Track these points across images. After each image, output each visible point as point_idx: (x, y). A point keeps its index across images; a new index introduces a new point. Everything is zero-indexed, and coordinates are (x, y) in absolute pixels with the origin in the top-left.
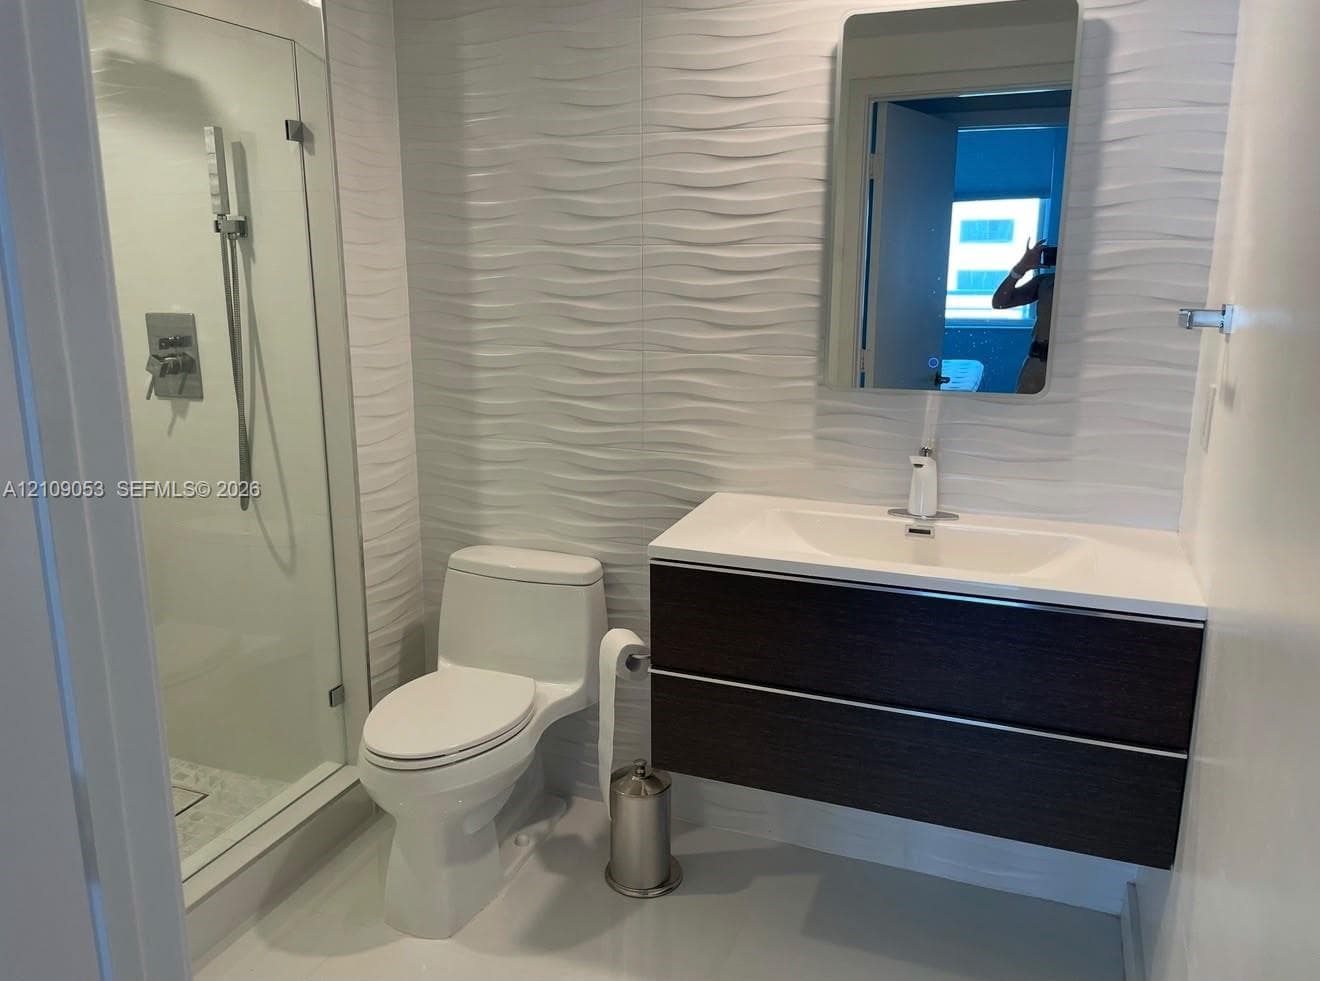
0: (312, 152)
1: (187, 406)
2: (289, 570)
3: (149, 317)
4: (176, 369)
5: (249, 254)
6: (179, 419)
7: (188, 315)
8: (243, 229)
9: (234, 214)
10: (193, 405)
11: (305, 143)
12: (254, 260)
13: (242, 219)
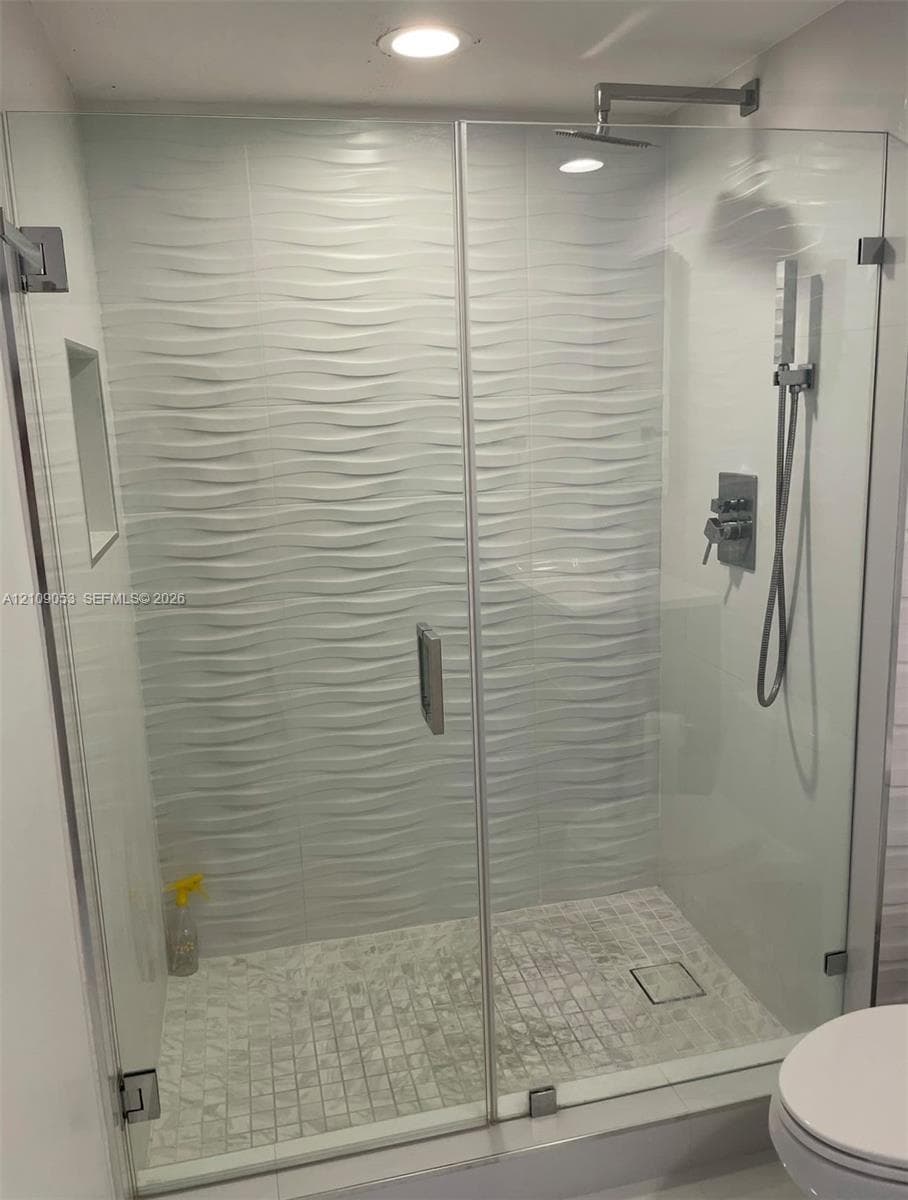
0: (891, 276)
1: (741, 574)
2: (810, 787)
3: (723, 477)
4: (735, 535)
5: (812, 409)
6: (733, 588)
7: (751, 477)
8: (810, 379)
9: (800, 359)
10: (746, 574)
11: (884, 266)
12: (816, 417)
13: (810, 367)
